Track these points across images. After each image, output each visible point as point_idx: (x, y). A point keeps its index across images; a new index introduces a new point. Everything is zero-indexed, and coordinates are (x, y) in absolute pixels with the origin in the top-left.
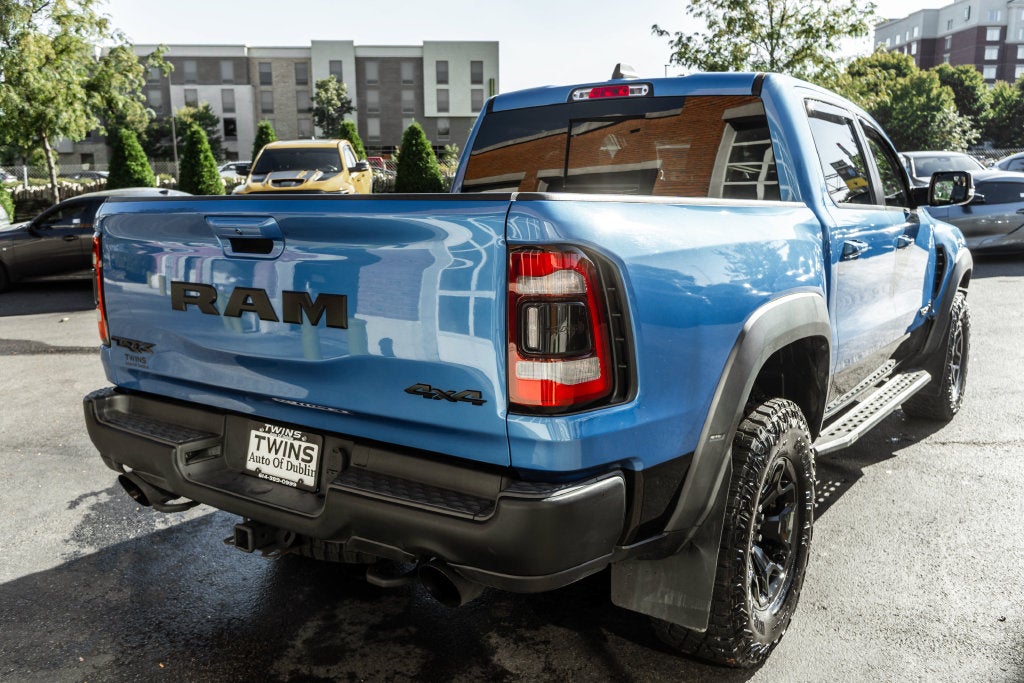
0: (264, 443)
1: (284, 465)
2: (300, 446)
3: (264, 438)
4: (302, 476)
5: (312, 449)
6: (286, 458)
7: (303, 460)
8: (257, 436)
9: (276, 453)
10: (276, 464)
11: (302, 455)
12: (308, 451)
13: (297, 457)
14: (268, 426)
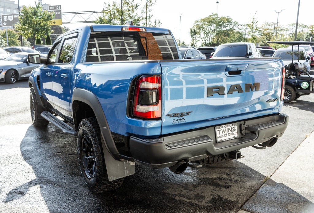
0: (221, 132)
1: (228, 135)
2: (231, 128)
3: (220, 130)
4: (234, 135)
5: (235, 127)
6: (228, 133)
7: (233, 131)
8: (218, 131)
9: (225, 133)
10: (225, 136)
11: (232, 130)
12: (234, 128)
13: (231, 131)
14: (222, 126)
